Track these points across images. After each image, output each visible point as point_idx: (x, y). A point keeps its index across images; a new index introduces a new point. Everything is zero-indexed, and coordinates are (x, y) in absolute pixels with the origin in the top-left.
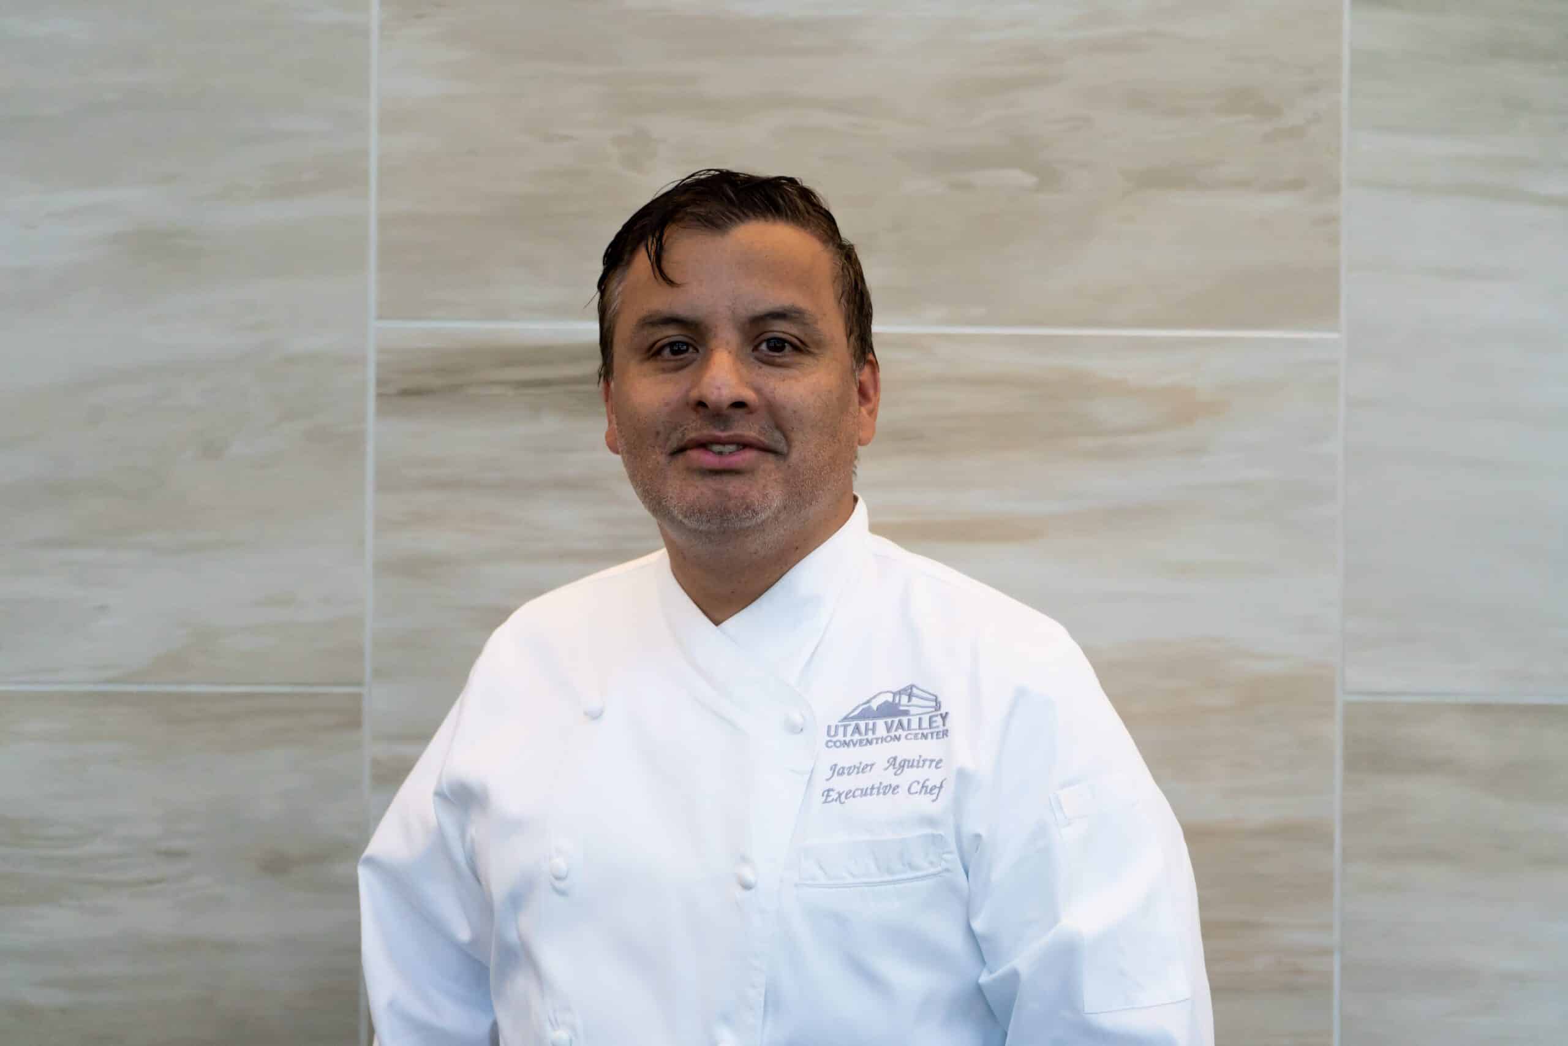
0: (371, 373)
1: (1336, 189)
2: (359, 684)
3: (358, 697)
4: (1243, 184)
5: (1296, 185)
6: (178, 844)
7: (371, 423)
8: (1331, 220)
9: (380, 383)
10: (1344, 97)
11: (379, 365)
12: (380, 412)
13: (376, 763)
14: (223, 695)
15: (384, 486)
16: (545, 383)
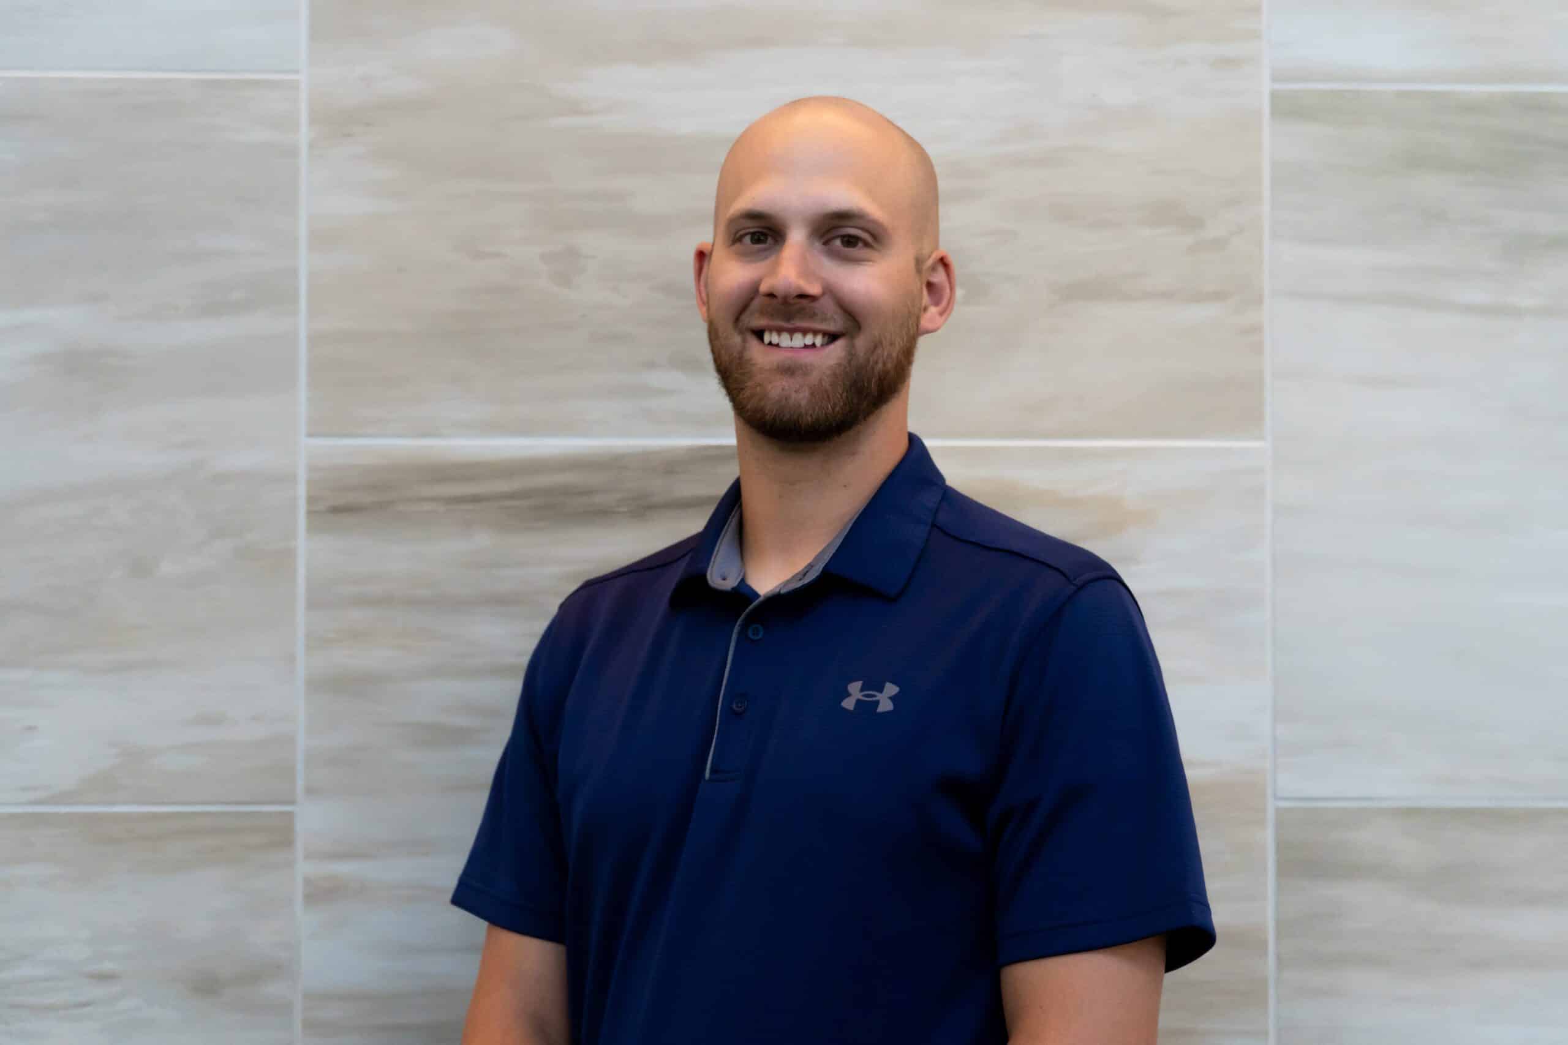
0: (302, 491)
1: (1259, 300)
2: (292, 802)
3: (290, 815)
4: (1168, 295)
5: (1218, 296)
6: (108, 966)
7: (302, 543)
8: (1257, 329)
9: (311, 500)
10: (1266, 208)
11: (310, 483)
12: (312, 529)
13: (307, 881)
14: (155, 816)
15: (312, 605)
16: (476, 499)
